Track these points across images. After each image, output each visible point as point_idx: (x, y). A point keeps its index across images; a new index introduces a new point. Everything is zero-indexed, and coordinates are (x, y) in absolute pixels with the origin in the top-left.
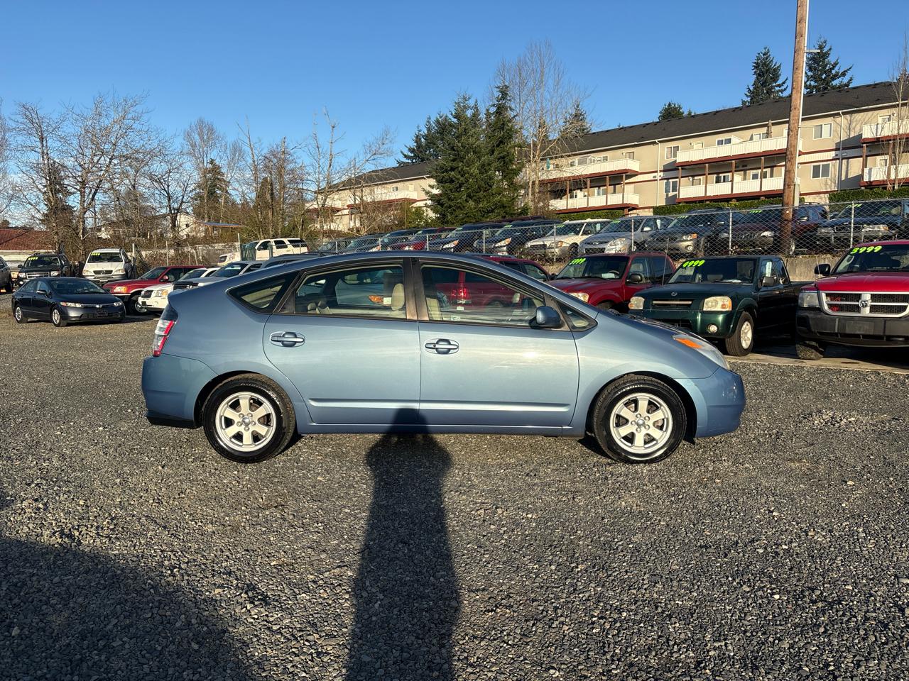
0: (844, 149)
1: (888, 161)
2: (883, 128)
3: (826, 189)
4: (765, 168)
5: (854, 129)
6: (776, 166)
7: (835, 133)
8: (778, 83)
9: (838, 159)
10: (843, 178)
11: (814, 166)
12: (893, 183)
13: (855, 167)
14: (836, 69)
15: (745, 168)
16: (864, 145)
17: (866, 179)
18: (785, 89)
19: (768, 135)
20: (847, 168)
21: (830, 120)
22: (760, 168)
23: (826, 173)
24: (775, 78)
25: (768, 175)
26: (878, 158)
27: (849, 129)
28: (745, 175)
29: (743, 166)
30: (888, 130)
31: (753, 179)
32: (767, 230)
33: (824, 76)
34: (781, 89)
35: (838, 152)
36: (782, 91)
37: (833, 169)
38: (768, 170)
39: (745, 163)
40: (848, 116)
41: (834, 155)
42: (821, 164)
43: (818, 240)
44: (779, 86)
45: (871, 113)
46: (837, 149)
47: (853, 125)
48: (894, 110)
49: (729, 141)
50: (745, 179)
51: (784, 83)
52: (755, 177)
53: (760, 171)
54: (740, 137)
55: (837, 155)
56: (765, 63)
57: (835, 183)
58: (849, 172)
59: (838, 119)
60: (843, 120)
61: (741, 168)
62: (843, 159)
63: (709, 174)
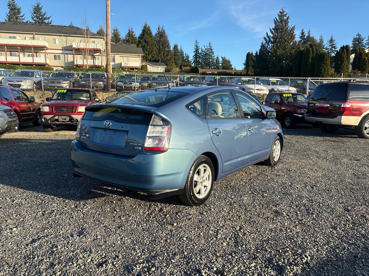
0: (65, 50)
1: (82, 57)
2: (80, 44)
3: (60, 65)
4: (34, 52)
5: (68, 43)
6: (38, 52)
7: (61, 43)
8: (21, 15)
9: (64, 54)
10: (66, 62)
11: (54, 55)
12: (86, 66)
13: (70, 58)
14: (46, 15)
15: (24, 51)
16: (74, 50)
17: (76, 63)
18: (24, 19)
19: (34, 38)
20: (67, 58)
21: (58, 37)
22: (32, 52)
23: (59, 59)
24: (19, 13)
25: (35, 55)
26: (79, 56)
27: (66, 42)
28: (24, 54)
29: (23, 50)
30: (82, 46)
31: (28, 56)
32: (101, 82)
33: (41, 17)
34: (22, 18)
35: (63, 51)
36: (23, 19)
37: (62, 58)
38: (35, 54)
39: (24, 49)
40: (65, 37)
41: (62, 52)
42: (57, 54)
43: (118, 87)
44: (21, 16)
45: (74, 38)
46: (62, 50)
47: (68, 41)
48: (82, 38)
49: (14, 38)
50: (24, 56)
51: (23, 16)
52: (29, 56)
53: (31, 53)
54: (20, 37)
55: (63, 52)
56: (13, 5)
57: (63, 63)
58: (68, 59)
59: (62, 38)
60: (64, 38)
61: (22, 51)
62: (65, 54)
63: (7, 51)
